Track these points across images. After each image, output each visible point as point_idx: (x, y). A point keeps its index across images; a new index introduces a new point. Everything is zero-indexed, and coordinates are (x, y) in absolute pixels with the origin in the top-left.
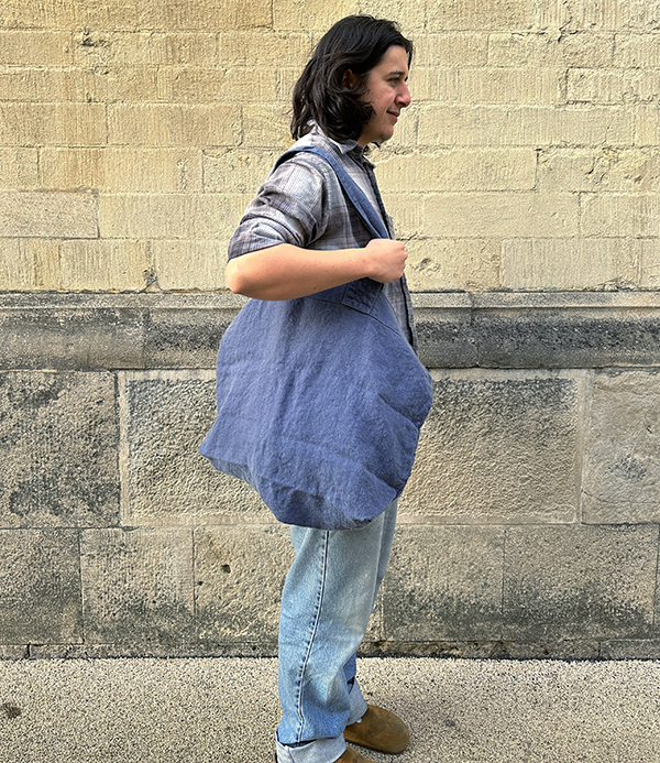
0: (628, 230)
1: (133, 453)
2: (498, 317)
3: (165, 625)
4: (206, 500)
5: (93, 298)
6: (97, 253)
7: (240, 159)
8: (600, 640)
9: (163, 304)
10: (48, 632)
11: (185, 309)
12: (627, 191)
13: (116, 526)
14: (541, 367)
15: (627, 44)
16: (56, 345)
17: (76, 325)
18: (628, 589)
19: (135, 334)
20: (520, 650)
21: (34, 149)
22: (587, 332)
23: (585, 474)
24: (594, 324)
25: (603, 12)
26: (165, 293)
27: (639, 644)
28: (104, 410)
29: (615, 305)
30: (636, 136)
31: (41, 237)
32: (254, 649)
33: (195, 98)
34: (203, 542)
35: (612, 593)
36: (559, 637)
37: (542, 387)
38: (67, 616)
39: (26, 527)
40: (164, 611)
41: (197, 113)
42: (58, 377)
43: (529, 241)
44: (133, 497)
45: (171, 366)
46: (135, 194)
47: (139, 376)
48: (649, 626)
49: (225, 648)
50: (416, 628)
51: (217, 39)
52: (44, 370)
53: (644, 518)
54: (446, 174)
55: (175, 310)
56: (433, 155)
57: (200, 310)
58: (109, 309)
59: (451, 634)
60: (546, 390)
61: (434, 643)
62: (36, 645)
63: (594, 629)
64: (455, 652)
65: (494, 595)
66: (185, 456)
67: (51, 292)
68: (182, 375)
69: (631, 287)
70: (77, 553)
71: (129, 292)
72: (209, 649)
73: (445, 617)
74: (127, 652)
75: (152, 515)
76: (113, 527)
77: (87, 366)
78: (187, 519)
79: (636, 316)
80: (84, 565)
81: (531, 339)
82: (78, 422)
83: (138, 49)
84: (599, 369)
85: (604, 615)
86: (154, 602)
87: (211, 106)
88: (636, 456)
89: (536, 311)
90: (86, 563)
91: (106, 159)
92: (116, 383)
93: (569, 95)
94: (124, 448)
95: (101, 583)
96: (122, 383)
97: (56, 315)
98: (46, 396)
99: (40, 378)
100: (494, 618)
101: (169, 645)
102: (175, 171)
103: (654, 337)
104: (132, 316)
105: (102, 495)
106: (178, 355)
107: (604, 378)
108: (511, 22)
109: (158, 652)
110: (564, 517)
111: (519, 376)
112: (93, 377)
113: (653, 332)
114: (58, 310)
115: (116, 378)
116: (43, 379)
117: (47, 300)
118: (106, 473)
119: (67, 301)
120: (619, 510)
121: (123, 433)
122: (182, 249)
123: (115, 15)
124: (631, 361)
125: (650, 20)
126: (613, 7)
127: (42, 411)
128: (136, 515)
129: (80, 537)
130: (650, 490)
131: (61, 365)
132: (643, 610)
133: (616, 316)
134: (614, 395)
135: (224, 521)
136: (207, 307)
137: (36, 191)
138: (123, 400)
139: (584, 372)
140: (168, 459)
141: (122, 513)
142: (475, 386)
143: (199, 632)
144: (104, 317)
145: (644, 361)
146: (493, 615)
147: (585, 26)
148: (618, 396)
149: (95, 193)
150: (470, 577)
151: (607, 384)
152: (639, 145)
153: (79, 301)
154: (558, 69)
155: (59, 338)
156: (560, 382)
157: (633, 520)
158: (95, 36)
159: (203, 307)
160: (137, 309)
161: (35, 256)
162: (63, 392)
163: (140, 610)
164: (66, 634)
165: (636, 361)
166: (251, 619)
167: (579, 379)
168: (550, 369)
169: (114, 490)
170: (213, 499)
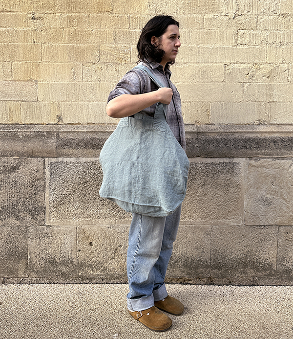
0: (264, 99)
1: (51, 193)
2: (208, 136)
3: (64, 270)
4: (83, 214)
5: (35, 127)
6: (37, 107)
7: (98, 68)
8: (253, 277)
9: (65, 130)
10: (13, 272)
11: (74, 132)
12: (264, 82)
13: (43, 225)
14: (226, 157)
15: (263, 20)
16: (18, 146)
17: (27, 138)
18: (265, 255)
19: (52, 142)
20: (219, 281)
21: (10, 63)
22: (246, 142)
23: (245, 203)
24: (249, 139)
25: (252, 6)
26: (66, 124)
27: (270, 278)
28: (39, 175)
29: (258, 131)
30: (267, 58)
31: (12, 100)
32: (103, 280)
33: (79, 42)
34: (80, 233)
35: (258, 256)
36: (236, 275)
37: (226, 165)
38: (22, 265)
39: (4, 226)
40: (63, 263)
41: (80, 48)
42: (19, 160)
43: (222, 103)
44: (51, 212)
45: (68, 156)
46: (53, 82)
47: (54, 160)
48: (274, 271)
49: (90, 280)
50: (173, 271)
51: (89, 17)
52: (14, 157)
53: (271, 223)
54: (186, 75)
55: (70, 132)
56: (180, 67)
57: (81, 132)
58: (41, 131)
59: (188, 274)
60: (228, 167)
61: (181, 278)
62: (7, 278)
63: (251, 272)
64: (190, 282)
65: (207, 256)
66: (73, 195)
67: (16, 124)
68: (73, 160)
69: (266, 123)
70: (26, 237)
71: (50, 124)
72: (83, 280)
73: (185, 266)
74: (47, 281)
75: (59, 220)
76: (42, 226)
77: (32, 156)
78: (74, 222)
79: (268, 136)
80: (29, 242)
81: (222, 145)
82: (27, 180)
83: (55, 20)
84: (250, 158)
85: (255, 266)
86: (59, 259)
87: (86, 45)
88: (267, 196)
89: (224, 133)
90: (30, 242)
91: (41, 67)
92: (44, 163)
93: (238, 41)
94: (48, 191)
95: (36, 250)
96: (47, 163)
97: (19, 134)
98: (14, 168)
99: (12, 161)
100: (207, 267)
101: (66, 278)
102: (71, 72)
103: (275, 144)
104: (51, 134)
105: (37, 211)
106: (71, 151)
107: (253, 162)
108: (214, 10)
109: (61, 281)
110: (237, 222)
111: (217, 160)
112: (34, 160)
113: (274, 142)
114: (19, 132)
115: (44, 161)
116: (13, 161)
117: (15, 128)
118: (39, 202)
119: (23, 128)
120: (261, 219)
121: (47, 184)
122: (73, 106)
123: (45, 7)
124: (264, 155)
125: (272, 10)
126: (257, 4)
127: (12, 175)
128: (52, 220)
129: (27, 230)
130: (273, 211)
131: (21, 155)
132: (272, 264)
133: (259, 135)
134: (258, 169)
135: (90, 223)
136: (84, 131)
137: (11, 81)
138: (47, 171)
139: (244, 159)
140: (66, 196)
141: (46, 220)
142: (198, 165)
143: (79, 272)
144: (39, 135)
145: (270, 155)
146: (207, 265)
147: (245, 12)
148: (259, 169)
149: (36, 81)
150: (196, 248)
151: (254, 164)
152: (269, 63)
153: (28, 128)
154: (233, 30)
155: (20, 144)
156: (233, 163)
157: (267, 224)
158: (37, 15)
159: (82, 131)
160: (53, 131)
161: (10, 108)
162: (21, 166)
163: (53, 262)
164: (21, 273)
165: (266, 155)
166: (101, 266)
167: (242, 162)
168: (230, 158)
169: (43, 209)
170: (85, 213)
